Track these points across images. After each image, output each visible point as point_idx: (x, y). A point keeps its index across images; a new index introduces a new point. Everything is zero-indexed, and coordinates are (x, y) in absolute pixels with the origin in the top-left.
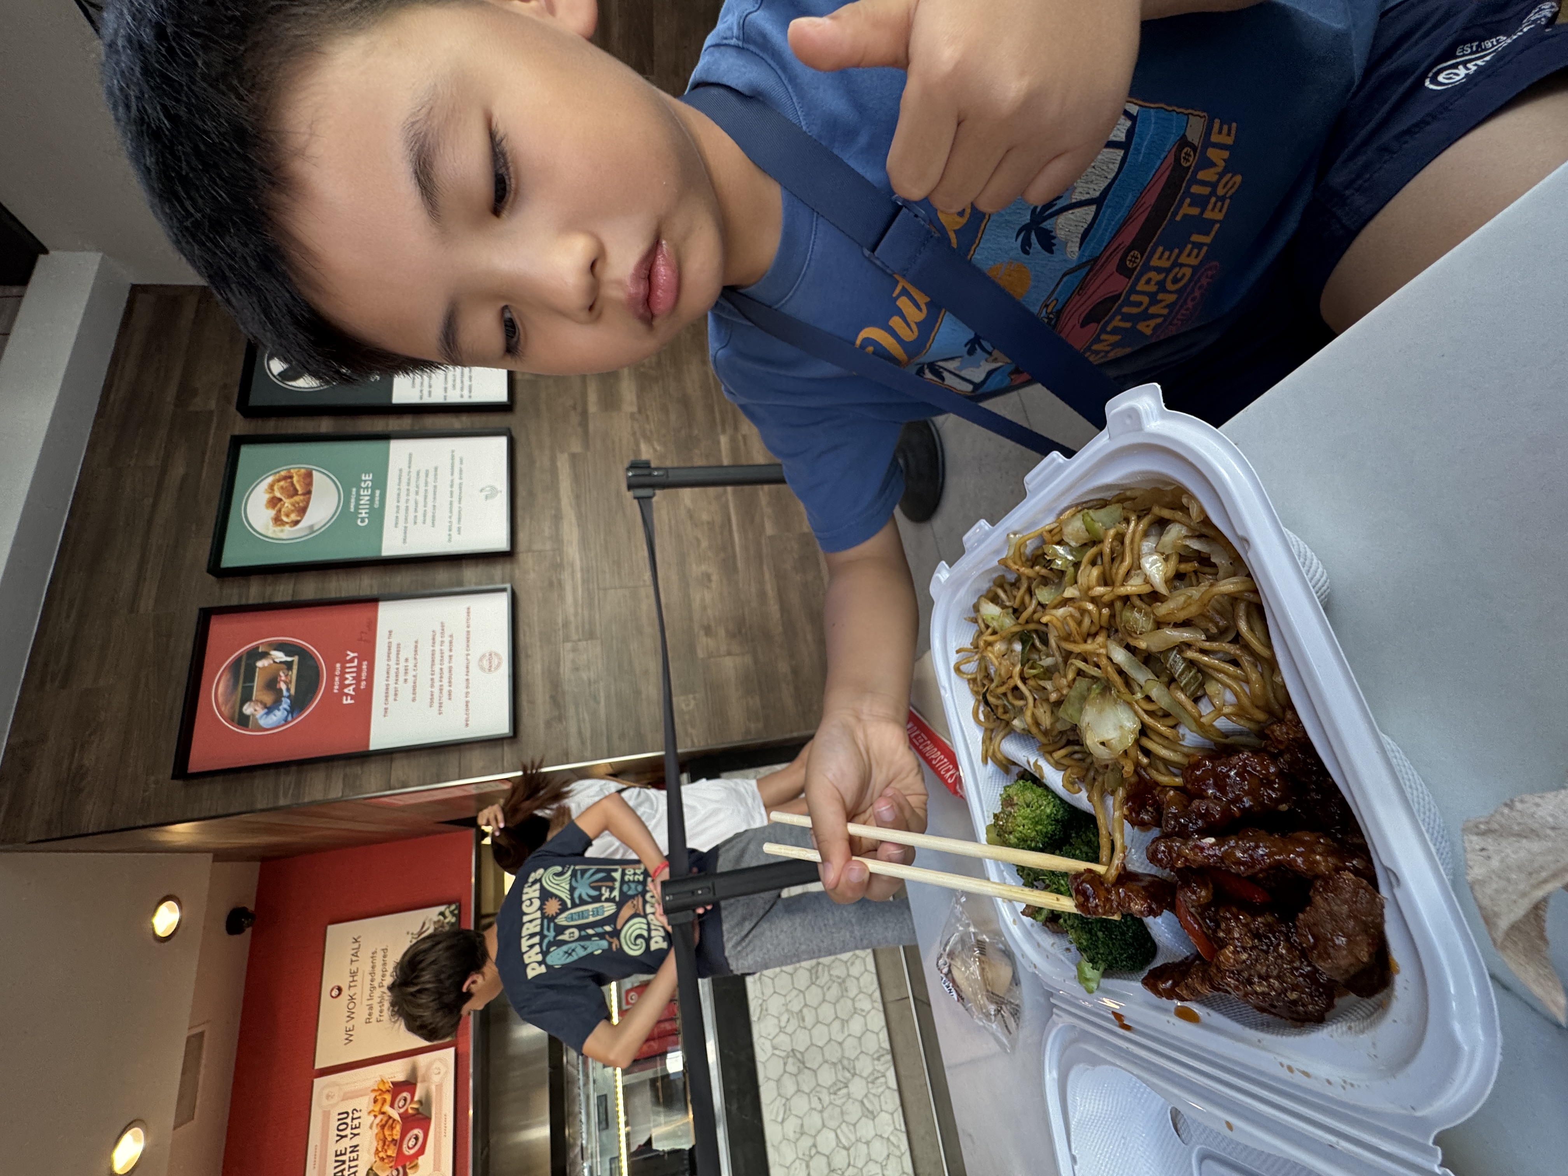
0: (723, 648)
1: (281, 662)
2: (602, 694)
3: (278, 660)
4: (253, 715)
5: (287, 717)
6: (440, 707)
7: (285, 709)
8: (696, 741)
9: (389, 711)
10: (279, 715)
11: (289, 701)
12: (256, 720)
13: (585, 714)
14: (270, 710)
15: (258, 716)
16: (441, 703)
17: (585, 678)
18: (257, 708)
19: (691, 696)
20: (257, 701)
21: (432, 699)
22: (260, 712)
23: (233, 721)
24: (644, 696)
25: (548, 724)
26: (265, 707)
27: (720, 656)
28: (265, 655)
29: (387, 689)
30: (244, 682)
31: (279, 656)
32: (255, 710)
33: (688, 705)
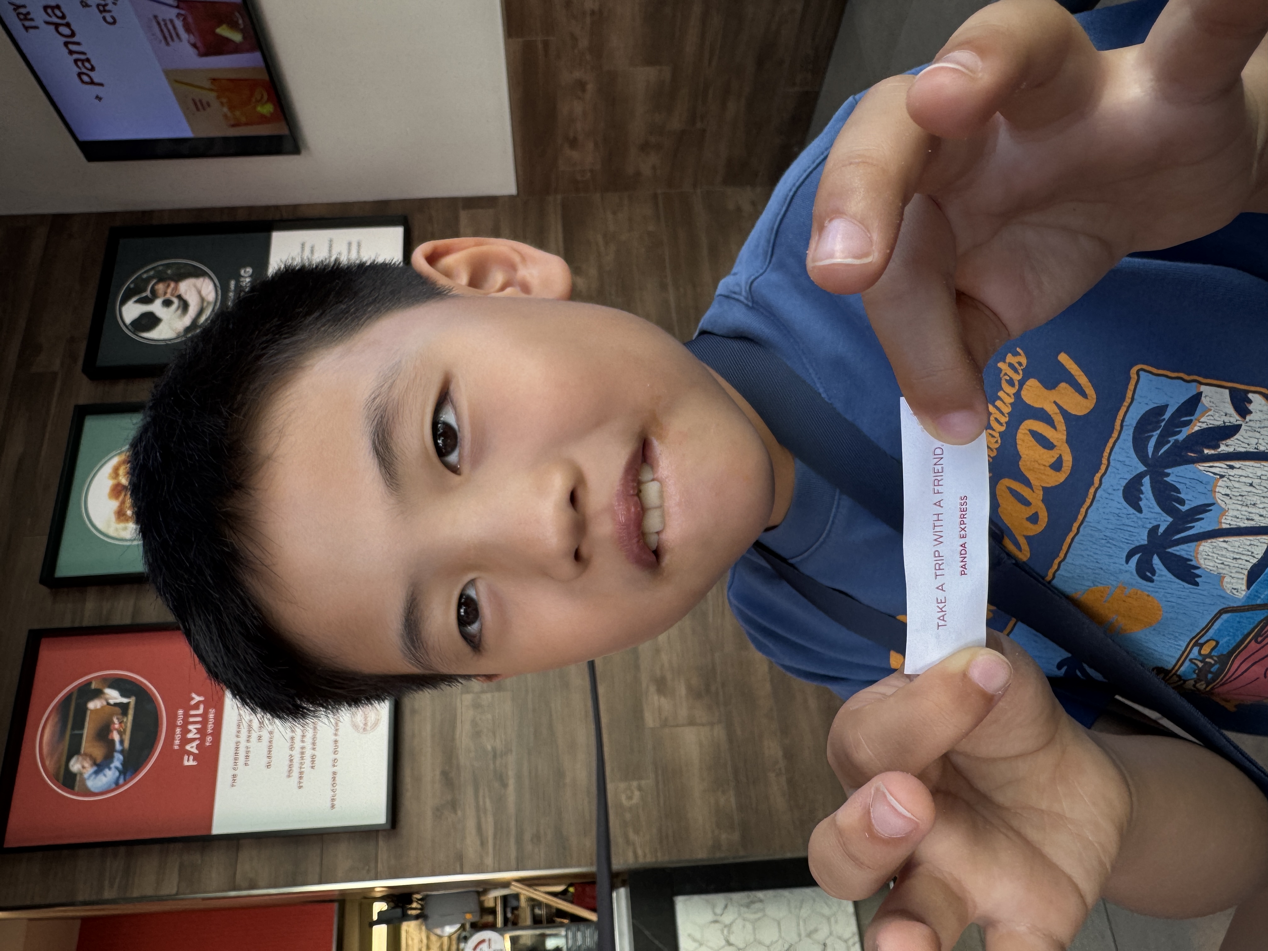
0: (683, 712)
1: (116, 705)
2: (511, 773)
3: (112, 702)
4: (81, 774)
5: (118, 778)
6: (301, 778)
7: (117, 768)
8: (640, 852)
9: (237, 778)
10: (110, 775)
11: (121, 757)
12: (83, 781)
13: (488, 801)
14: (100, 767)
15: (86, 776)
16: (301, 773)
17: (489, 748)
18: (86, 765)
19: (635, 784)
20: (86, 755)
21: (290, 766)
22: (89, 770)
23: (58, 780)
24: (568, 780)
25: (438, 812)
26: (95, 763)
27: (677, 726)
28: (98, 694)
29: (237, 748)
30: (73, 729)
31: (114, 695)
32: (83, 767)
33: (630, 798)
